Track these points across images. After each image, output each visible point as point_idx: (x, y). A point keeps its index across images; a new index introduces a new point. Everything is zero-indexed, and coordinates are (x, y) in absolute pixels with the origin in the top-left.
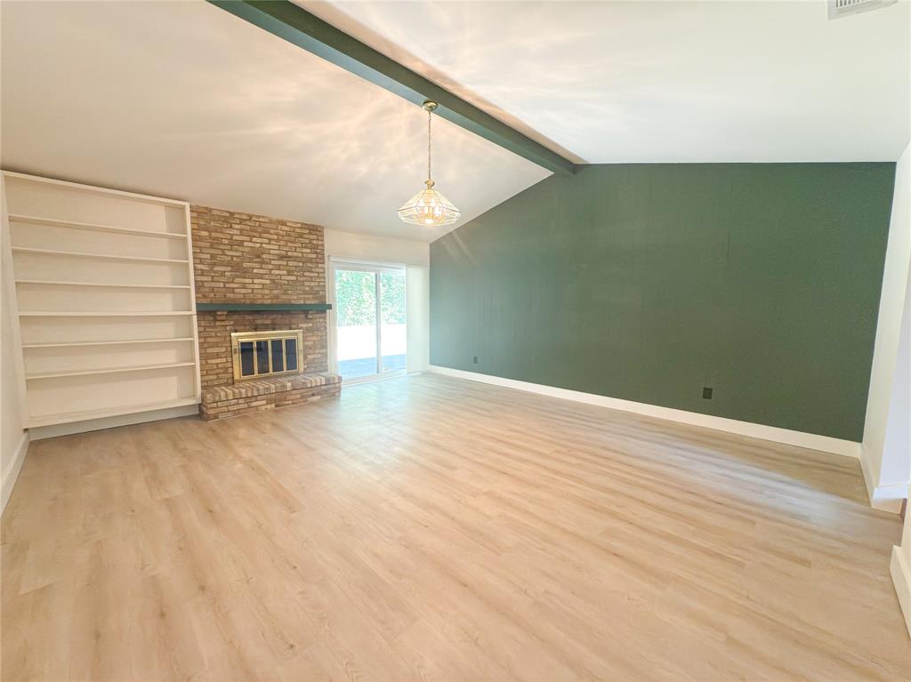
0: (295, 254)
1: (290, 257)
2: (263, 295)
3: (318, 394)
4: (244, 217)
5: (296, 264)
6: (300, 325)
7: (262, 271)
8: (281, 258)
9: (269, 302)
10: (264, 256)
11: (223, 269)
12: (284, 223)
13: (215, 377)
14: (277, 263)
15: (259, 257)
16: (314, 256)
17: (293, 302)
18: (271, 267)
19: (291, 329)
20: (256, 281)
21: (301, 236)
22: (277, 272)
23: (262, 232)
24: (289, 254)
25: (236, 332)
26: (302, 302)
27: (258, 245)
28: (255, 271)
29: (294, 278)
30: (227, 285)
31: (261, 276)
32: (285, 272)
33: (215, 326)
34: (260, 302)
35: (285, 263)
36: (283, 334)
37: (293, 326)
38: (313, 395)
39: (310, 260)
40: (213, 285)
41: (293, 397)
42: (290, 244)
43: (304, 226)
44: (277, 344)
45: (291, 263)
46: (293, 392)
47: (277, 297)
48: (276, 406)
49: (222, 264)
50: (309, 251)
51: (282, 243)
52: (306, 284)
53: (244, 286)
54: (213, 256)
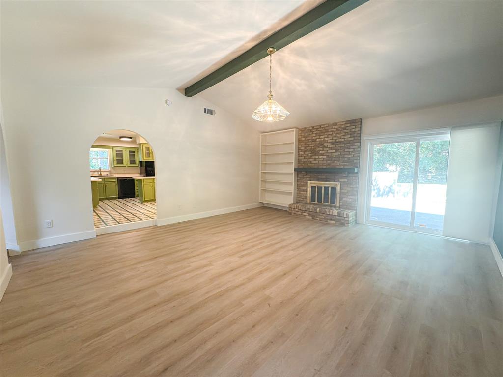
0: (340, 140)
1: (338, 142)
2: (323, 163)
3: (334, 220)
4: (318, 127)
5: (340, 145)
6: (340, 180)
7: (323, 152)
8: (333, 143)
9: (324, 167)
10: (325, 144)
11: (307, 153)
12: (336, 124)
13: (302, 199)
14: (330, 146)
15: (322, 145)
16: (353, 138)
17: (337, 167)
18: (327, 149)
19: (335, 182)
20: (320, 157)
21: (345, 128)
22: (331, 151)
23: (325, 132)
24: (337, 140)
25: (311, 181)
26: (342, 167)
27: (322, 139)
28: (320, 152)
29: (339, 153)
30: (309, 160)
31: (322, 154)
32: (334, 151)
33: (304, 178)
34: (321, 167)
35: (334, 146)
36: (331, 184)
37: (336, 181)
38: (331, 220)
39: (349, 142)
40: (304, 160)
41: (320, 217)
42: (338, 135)
43: (347, 122)
44: (326, 188)
45: (337, 146)
46: (321, 214)
47: (329, 164)
48: (312, 218)
49: (308, 151)
50: (349, 136)
51: (334, 135)
52: (346, 156)
53: (315, 160)
54: (305, 148)
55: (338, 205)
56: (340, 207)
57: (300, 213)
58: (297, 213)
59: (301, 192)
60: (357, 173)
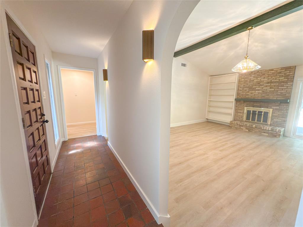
0: (275, 81)
1: (272, 82)
2: (258, 96)
3: (267, 133)
4: (256, 72)
5: (274, 84)
6: (272, 107)
7: (259, 88)
8: (268, 83)
9: (260, 98)
10: (261, 83)
11: (246, 89)
12: (272, 70)
13: (239, 118)
14: (266, 85)
15: (259, 84)
16: (286, 80)
17: (271, 98)
18: (263, 86)
19: (267, 108)
20: (256, 92)
21: (280, 73)
22: (266, 88)
23: (262, 75)
24: (272, 81)
25: (247, 107)
26: (275, 99)
27: (259, 80)
28: (257, 88)
29: (273, 90)
30: (247, 93)
31: (259, 90)
32: (269, 88)
33: (241, 105)
34: (256, 98)
35: (270, 84)
36: (263, 110)
37: (269, 107)
38: (265, 133)
39: (283, 82)
40: (242, 93)
41: (256, 130)
42: (273, 77)
43: (282, 68)
44: (260, 113)
45: (272, 84)
46: (256, 129)
47: (263, 97)
48: (249, 131)
49: (246, 87)
50: (283, 78)
51: (270, 77)
52: (279, 91)
53: (252, 93)
54: (244, 86)
55: (269, 123)
56: (271, 125)
57: (239, 127)
58: (236, 127)
59: (238, 114)
60: (288, 103)
